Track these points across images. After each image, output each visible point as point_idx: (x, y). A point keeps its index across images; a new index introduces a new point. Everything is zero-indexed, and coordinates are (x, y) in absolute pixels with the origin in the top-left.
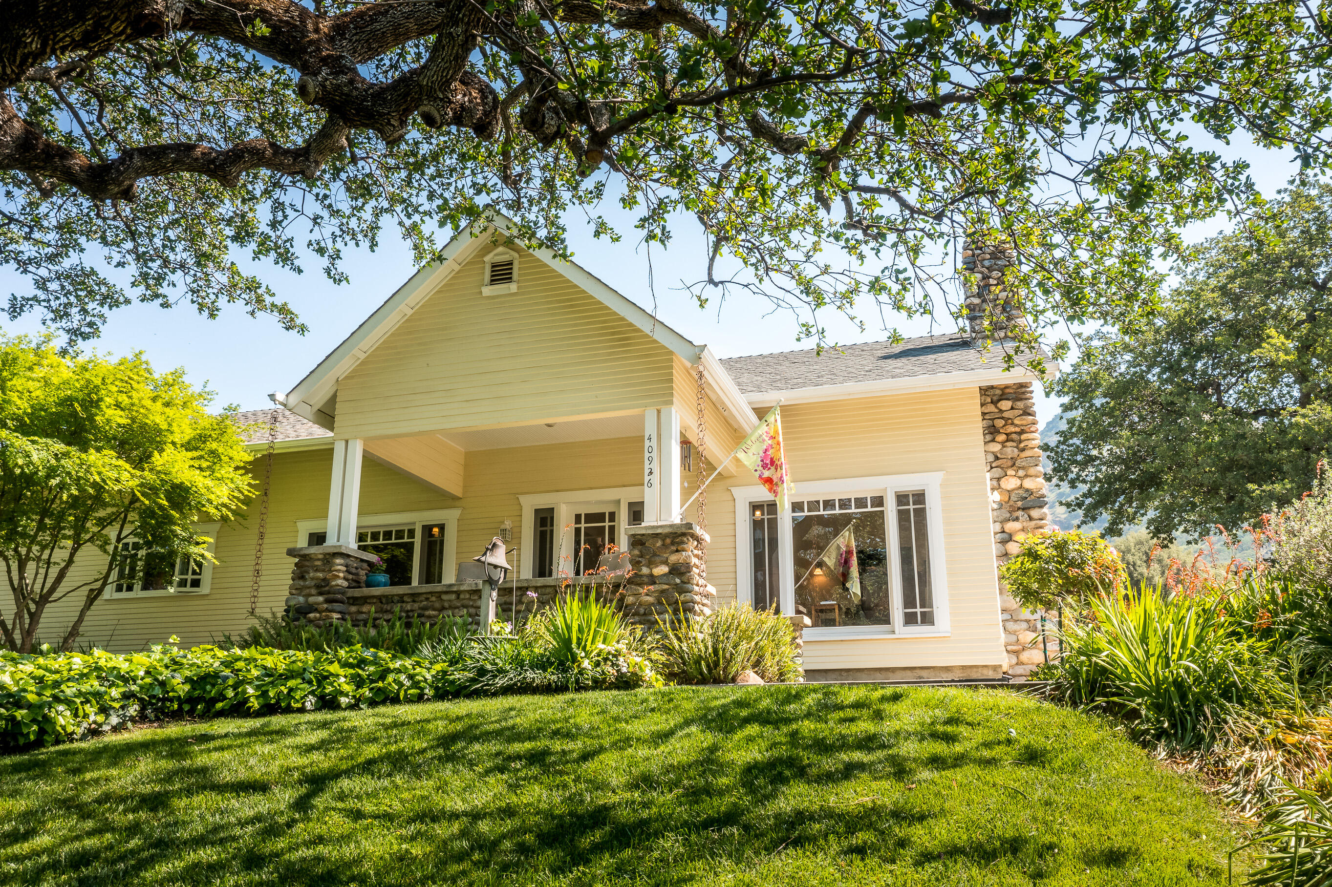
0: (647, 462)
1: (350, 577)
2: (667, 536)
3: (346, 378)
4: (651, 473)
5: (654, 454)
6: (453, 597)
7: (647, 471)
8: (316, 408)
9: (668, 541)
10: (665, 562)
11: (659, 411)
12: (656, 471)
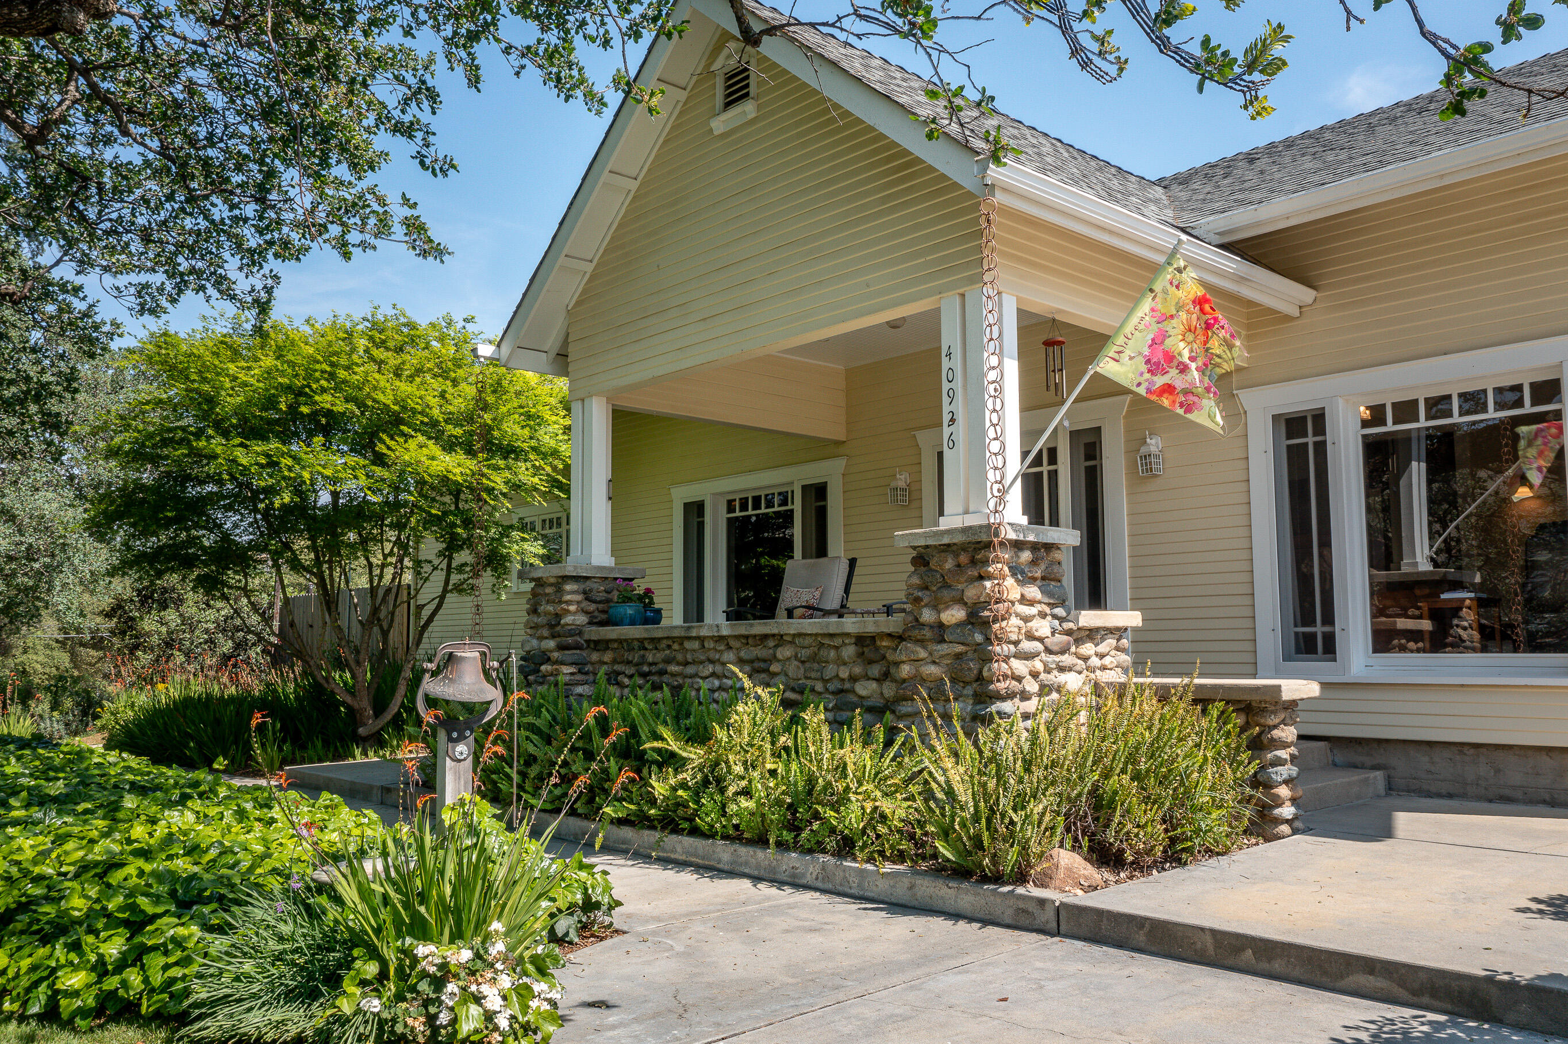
0: (946, 400)
1: (592, 607)
2: (963, 547)
3: (578, 303)
4: (953, 420)
5: (958, 384)
6: (696, 645)
7: (946, 418)
8: (552, 354)
9: (964, 558)
10: (961, 601)
11: (963, 295)
12: (960, 417)
